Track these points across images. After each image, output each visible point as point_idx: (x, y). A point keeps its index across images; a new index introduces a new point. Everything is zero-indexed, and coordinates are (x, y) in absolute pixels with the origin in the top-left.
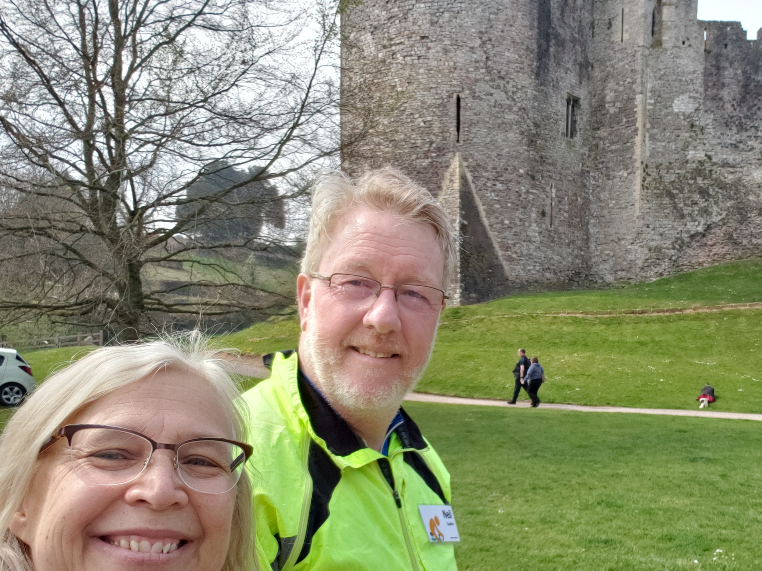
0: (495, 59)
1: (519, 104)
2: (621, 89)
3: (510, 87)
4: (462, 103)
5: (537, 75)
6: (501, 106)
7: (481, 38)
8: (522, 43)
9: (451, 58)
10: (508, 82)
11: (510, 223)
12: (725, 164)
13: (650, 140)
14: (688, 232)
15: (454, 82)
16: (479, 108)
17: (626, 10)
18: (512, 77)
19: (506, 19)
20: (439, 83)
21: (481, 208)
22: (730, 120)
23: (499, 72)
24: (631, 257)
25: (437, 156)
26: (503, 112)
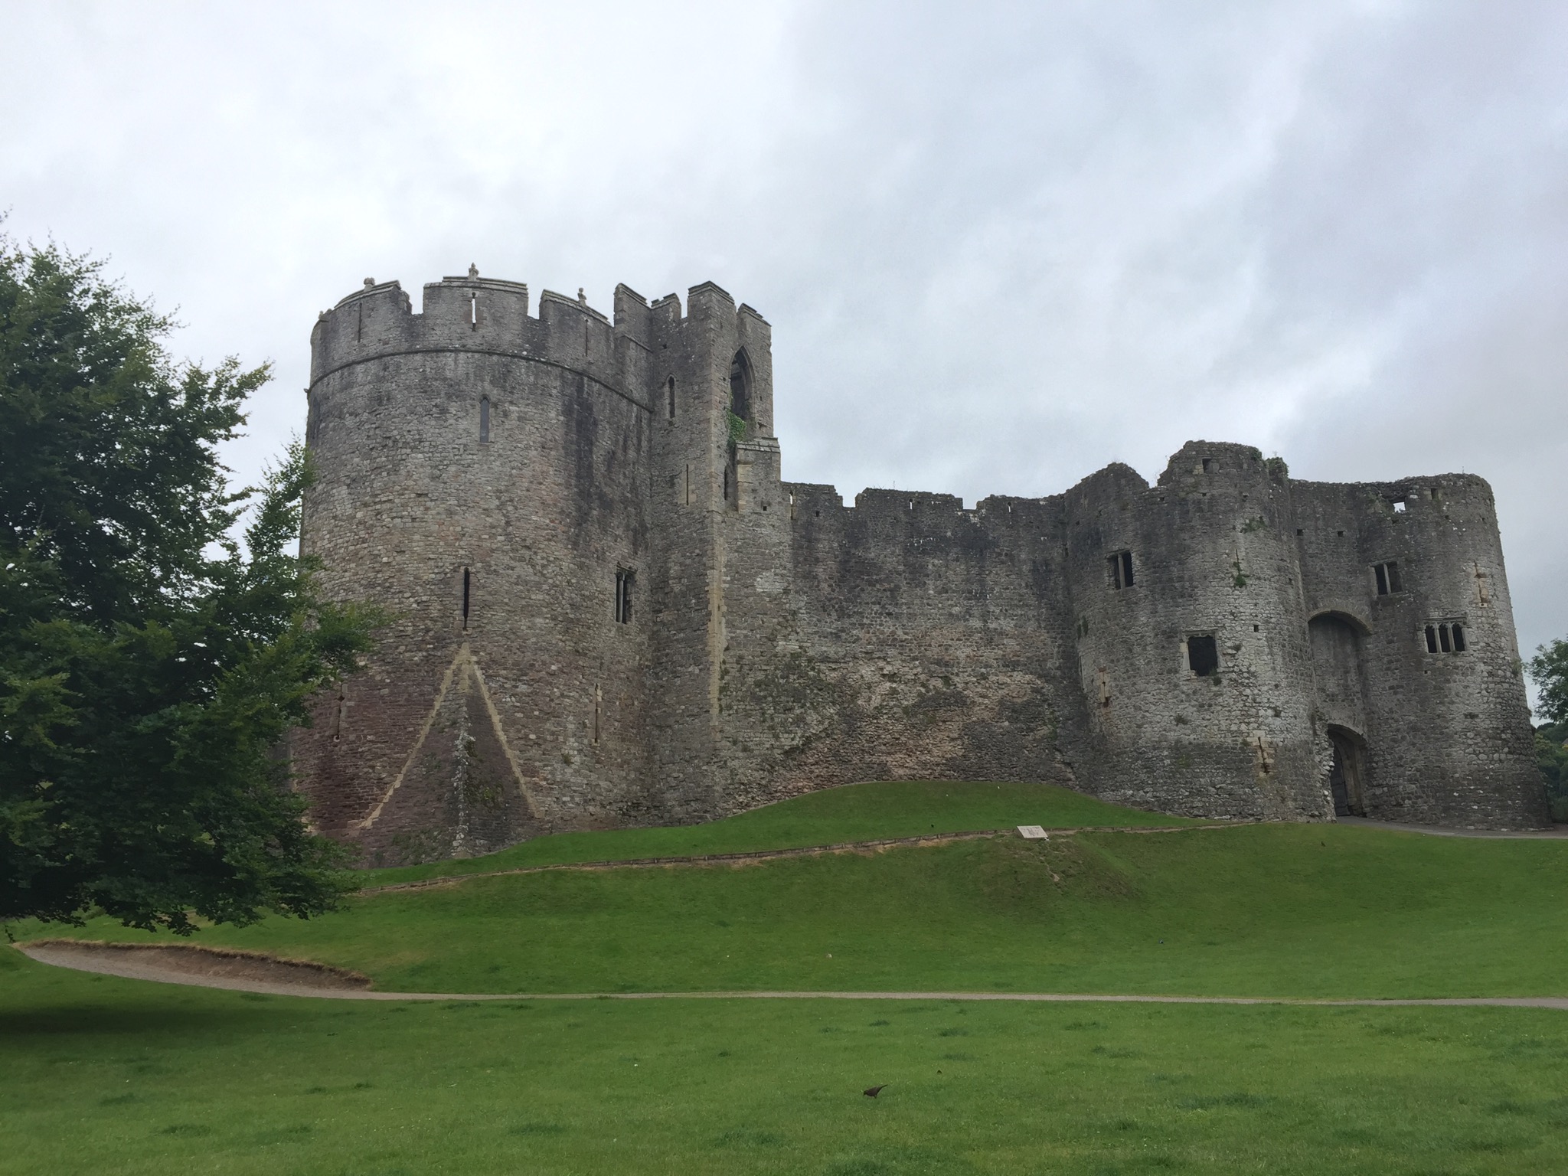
0: (518, 523)
1: (550, 581)
2: (688, 561)
3: (538, 560)
4: (472, 579)
5: (575, 544)
6: (526, 582)
7: (499, 498)
8: (555, 505)
9: (458, 521)
10: (536, 553)
11: (538, 738)
12: (826, 659)
13: (726, 627)
14: (781, 747)
15: (462, 552)
16: (495, 586)
17: (692, 467)
18: (542, 546)
19: (533, 475)
20: (441, 553)
21: (496, 719)
22: (827, 603)
23: (524, 541)
24: (707, 781)
25: (434, 649)
26: (528, 591)
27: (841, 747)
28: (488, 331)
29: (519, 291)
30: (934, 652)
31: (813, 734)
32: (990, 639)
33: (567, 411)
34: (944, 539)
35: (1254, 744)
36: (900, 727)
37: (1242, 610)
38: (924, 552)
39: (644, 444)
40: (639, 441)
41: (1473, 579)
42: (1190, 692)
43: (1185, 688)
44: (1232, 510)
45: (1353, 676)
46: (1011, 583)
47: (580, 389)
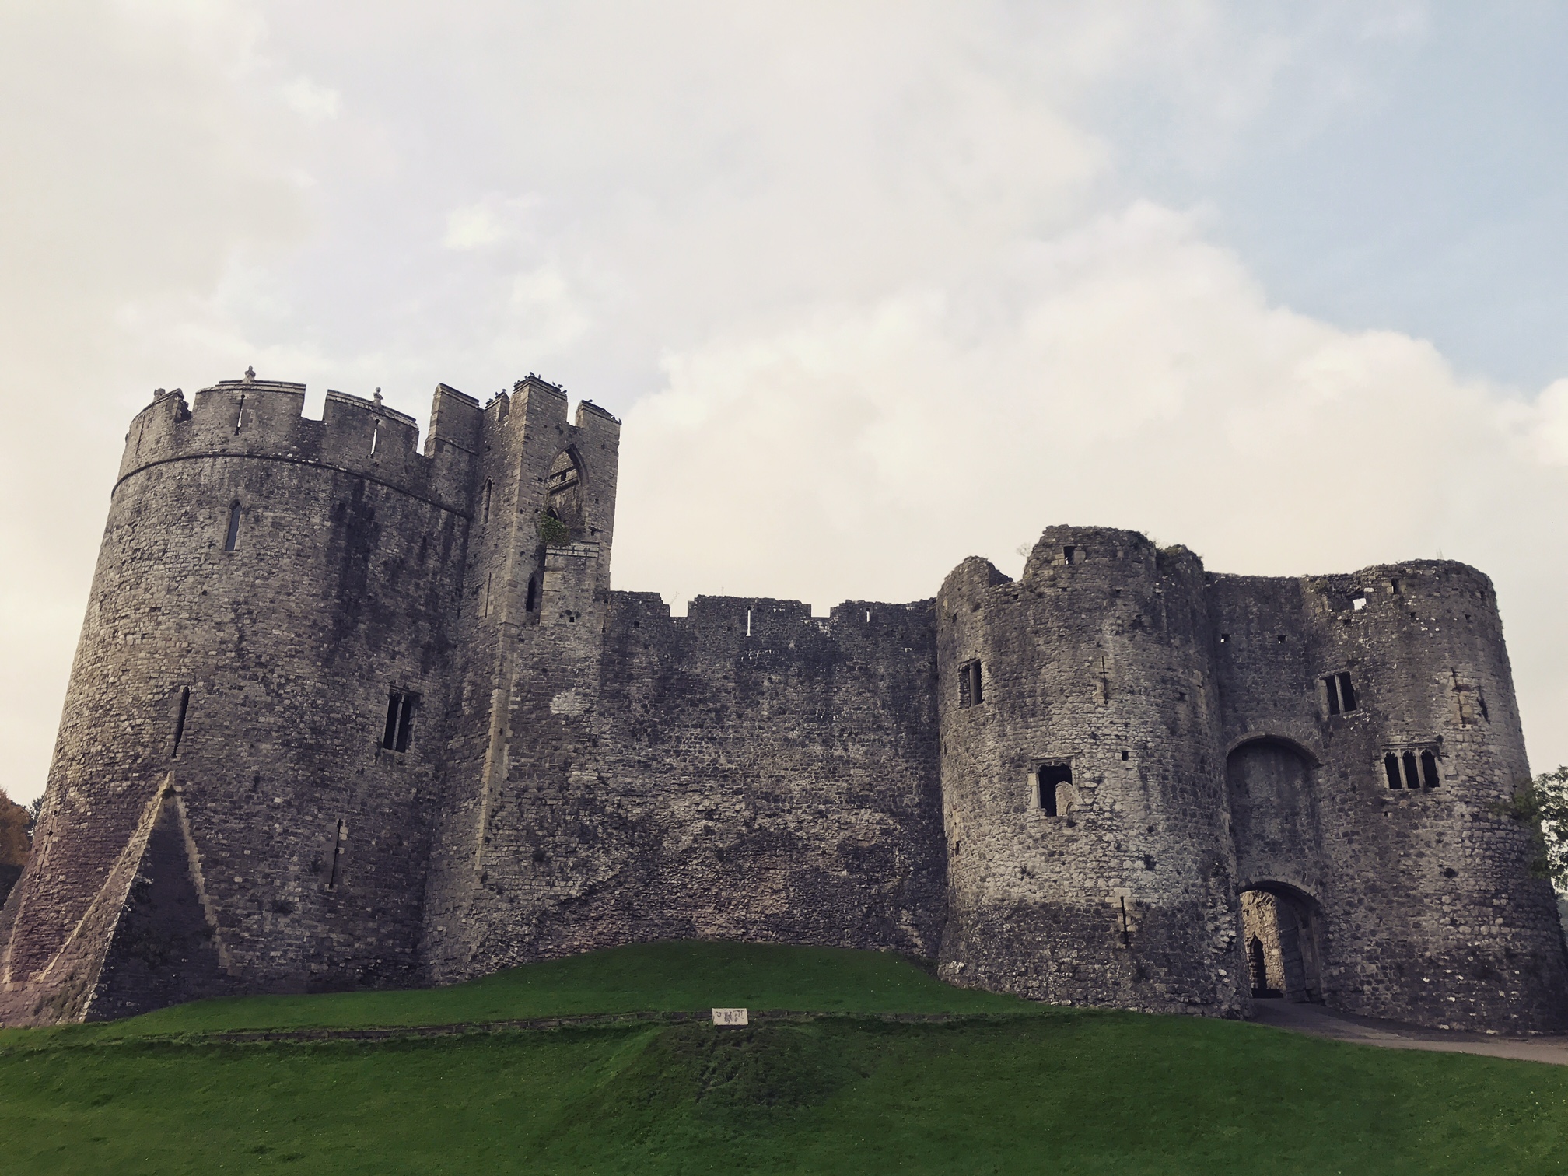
0: (254, 638)
1: (287, 702)
2: (479, 680)
3: (275, 678)
4: (191, 701)
5: (328, 661)
6: (255, 704)
7: (235, 611)
8: (306, 617)
9: (186, 637)
10: (272, 671)
11: (245, 881)
12: (628, 792)
13: (510, 755)
14: (556, 896)
15: (184, 670)
16: (215, 707)
17: (494, 576)
18: (280, 663)
19: (282, 586)
20: (162, 672)
21: (195, 857)
22: (638, 727)
23: (260, 657)
24: (465, 937)
25: (140, 778)
26: (257, 713)
27: (635, 898)
28: (252, 435)
29: (297, 393)
30: (763, 784)
31: (599, 882)
32: (833, 768)
33: (337, 514)
34: (785, 650)
35: (1115, 906)
36: (712, 875)
37: (1106, 731)
38: (761, 667)
39: (455, 553)
40: (447, 549)
41: (1449, 693)
42: (1039, 836)
43: (1033, 831)
44: (1099, 608)
45: (1303, 819)
46: (864, 702)
47: (358, 490)
